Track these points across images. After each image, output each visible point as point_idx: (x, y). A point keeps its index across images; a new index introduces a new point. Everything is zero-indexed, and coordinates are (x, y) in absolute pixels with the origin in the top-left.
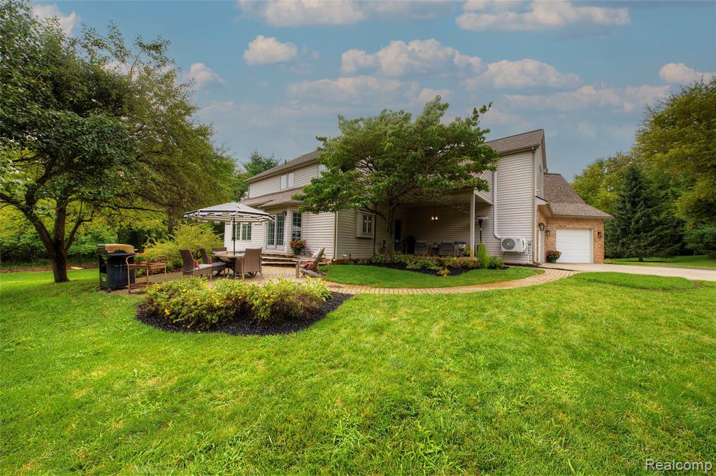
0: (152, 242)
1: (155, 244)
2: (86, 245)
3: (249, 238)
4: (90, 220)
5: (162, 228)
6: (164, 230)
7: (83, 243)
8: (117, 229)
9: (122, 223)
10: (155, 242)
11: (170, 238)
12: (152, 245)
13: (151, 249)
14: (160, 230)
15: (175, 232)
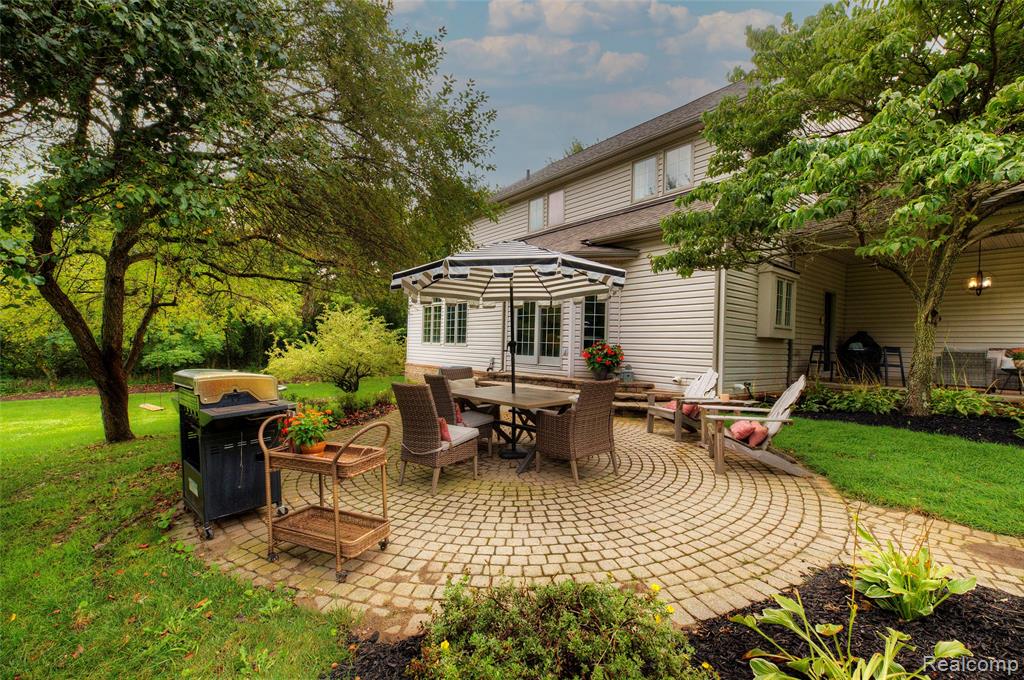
0: (281, 345)
1: (286, 351)
2: (178, 351)
3: (462, 339)
4: (174, 304)
5: (293, 320)
6: (295, 323)
7: (172, 347)
8: (223, 321)
9: (232, 310)
10: (287, 347)
11: (312, 339)
12: (283, 352)
13: (281, 361)
14: (291, 324)
15: (320, 326)
